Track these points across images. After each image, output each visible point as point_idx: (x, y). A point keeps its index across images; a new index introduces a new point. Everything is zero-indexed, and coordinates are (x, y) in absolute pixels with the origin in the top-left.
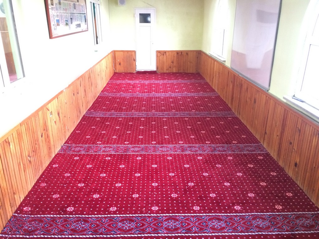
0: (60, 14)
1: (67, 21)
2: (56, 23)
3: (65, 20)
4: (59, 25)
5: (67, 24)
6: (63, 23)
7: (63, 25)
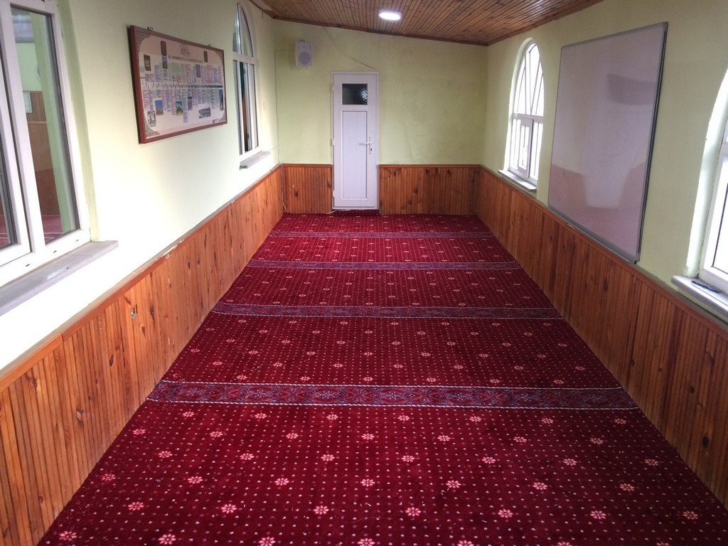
0: (166, 88)
1: (180, 103)
2: (155, 109)
3: (175, 100)
4: (162, 113)
5: (179, 110)
6: (170, 109)
7: (171, 113)
